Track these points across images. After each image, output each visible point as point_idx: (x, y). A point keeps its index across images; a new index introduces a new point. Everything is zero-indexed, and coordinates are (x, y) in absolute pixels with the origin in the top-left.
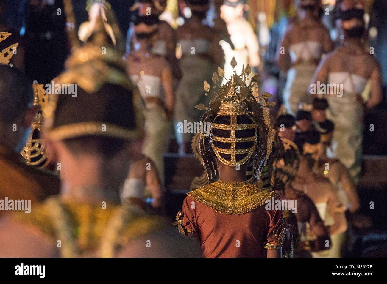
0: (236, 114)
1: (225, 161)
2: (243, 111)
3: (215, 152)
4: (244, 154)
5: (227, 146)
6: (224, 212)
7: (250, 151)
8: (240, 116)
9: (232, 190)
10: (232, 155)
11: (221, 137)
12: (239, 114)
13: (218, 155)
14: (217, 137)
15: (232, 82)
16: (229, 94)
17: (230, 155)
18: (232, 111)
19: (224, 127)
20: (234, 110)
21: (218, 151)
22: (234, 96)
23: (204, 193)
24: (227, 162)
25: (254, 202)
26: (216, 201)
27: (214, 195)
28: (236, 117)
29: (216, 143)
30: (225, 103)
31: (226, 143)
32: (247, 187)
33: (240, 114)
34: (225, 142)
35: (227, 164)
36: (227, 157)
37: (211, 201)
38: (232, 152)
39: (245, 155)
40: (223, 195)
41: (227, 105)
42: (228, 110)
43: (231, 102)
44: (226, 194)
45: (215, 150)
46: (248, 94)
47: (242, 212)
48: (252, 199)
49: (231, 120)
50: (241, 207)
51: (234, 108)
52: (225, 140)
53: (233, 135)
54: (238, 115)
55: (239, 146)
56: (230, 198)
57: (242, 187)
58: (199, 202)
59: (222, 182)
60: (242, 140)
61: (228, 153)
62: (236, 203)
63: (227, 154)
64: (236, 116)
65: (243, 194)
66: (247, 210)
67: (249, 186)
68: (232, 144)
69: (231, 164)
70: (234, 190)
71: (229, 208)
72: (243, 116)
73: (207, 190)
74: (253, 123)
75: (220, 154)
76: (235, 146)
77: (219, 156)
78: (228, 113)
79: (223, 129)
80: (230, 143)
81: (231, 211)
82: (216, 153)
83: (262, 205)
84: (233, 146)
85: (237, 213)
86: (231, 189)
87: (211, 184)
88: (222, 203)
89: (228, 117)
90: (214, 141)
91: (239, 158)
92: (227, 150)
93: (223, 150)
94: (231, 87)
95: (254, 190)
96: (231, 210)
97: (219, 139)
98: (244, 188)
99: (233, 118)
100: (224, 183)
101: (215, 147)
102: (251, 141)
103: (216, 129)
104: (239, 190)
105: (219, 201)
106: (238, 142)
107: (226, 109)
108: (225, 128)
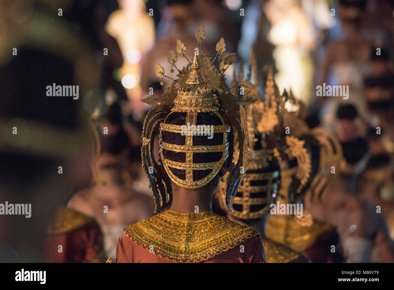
0: (196, 111)
1: (178, 179)
2: (208, 107)
3: (164, 166)
4: (206, 170)
5: (181, 157)
6: (173, 258)
7: (216, 167)
8: (202, 113)
9: (187, 225)
10: (188, 171)
11: (172, 144)
12: (200, 110)
13: (168, 171)
14: (167, 144)
15: (194, 63)
16: (188, 80)
17: (185, 171)
18: (191, 105)
19: (176, 129)
20: (194, 105)
21: (168, 164)
22: (195, 83)
23: (145, 230)
24: (181, 181)
25: (218, 244)
26: (163, 243)
27: (159, 232)
28: (195, 114)
29: (166, 152)
30: (181, 94)
31: (179, 153)
32: (209, 220)
33: (203, 111)
34: (178, 151)
35: (181, 185)
36: (181, 174)
37: (154, 242)
38: (188, 166)
39: (208, 172)
40: (172, 232)
41: (184, 97)
42: (185, 105)
43: (190, 92)
44: (177, 231)
45: (165, 164)
46: (219, 82)
47: (200, 259)
48: (214, 240)
49: (188, 118)
50: (199, 252)
51: (194, 101)
52: (177, 148)
53: (189, 142)
54: (199, 112)
55: (198, 158)
56: (183, 238)
57: (202, 221)
58: (137, 243)
59: (174, 213)
60: (203, 149)
61: (182, 168)
62: (191, 245)
63: (180, 170)
64: (197, 113)
65: (202, 231)
66: (206, 256)
67: (212, 219)
68: (188, 155)
69: (186, 185)
70: (189, 225)
71: (181, 253)
72: (207, 113)
73: (151, 225)
74: (222, 124)
75: (171, 169)
76: (191, 158)
77: (169, 173)
78: (185, 109)
79: (175, 131)
80: (185, 153)
81: (184, 257)
82: (165, 168)
83: (229, 249)
84: (189, 157)
85: (193, 260)
86: (185, 223)
87: (158, 216)
88: (170, 245)
89: (185, 114)
90: (164, 150)
91: (198, 175)
92: (180, 164)
93: (175, 163)
94: (191, 71)
95: (220, 226)
96: (183, 255)
97: (170, 147)
98: (204, 222)
99: (190, 116)
100: (176, 215)
101: (164, 159)
102: (217, 151)
103: (166, 132)
104: (197, 226)
105: (167, 242)
106: (197, 151)
107: (182, 103)
108: (178, 130)
